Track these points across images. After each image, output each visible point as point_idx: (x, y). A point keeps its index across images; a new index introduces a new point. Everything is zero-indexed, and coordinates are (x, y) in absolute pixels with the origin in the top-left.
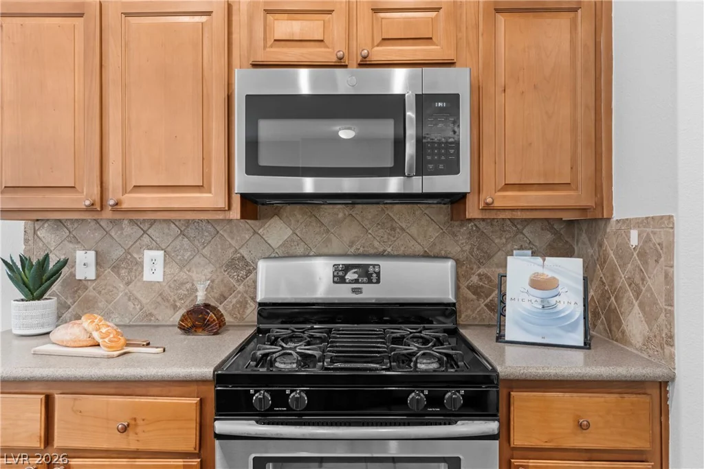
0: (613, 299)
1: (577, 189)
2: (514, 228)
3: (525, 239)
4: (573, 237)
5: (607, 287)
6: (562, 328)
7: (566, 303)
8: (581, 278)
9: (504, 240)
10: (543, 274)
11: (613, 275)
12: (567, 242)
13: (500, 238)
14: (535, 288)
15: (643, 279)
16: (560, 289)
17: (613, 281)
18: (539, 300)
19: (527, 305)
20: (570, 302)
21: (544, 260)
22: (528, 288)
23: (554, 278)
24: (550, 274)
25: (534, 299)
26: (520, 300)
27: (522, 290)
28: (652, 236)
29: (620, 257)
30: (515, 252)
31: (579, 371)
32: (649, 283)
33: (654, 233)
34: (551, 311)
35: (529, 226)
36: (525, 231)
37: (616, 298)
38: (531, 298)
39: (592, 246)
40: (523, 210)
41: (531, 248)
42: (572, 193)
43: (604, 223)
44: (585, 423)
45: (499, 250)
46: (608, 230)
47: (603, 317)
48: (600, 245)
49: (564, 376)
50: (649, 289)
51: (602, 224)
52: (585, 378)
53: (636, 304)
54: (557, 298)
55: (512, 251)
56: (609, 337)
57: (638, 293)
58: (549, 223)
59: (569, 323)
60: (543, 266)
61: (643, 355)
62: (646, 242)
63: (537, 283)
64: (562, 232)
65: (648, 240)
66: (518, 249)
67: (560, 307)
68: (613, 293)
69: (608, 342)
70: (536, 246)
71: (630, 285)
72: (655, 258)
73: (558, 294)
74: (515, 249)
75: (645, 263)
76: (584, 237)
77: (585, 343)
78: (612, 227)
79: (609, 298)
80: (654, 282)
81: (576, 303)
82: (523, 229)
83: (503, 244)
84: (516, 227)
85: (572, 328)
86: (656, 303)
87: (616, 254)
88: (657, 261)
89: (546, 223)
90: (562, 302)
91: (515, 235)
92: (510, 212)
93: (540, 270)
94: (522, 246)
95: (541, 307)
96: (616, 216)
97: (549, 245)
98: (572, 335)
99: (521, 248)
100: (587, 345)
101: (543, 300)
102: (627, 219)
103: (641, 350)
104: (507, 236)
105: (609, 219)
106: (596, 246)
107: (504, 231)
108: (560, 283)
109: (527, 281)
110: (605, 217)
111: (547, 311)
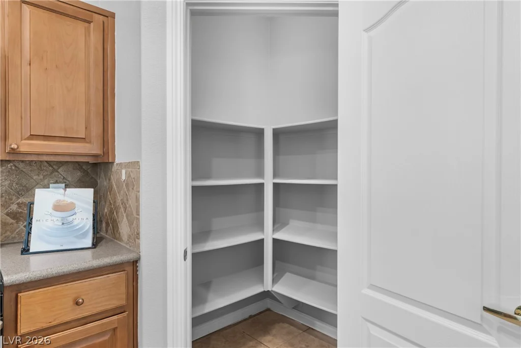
0: (115, 213)
1: (90, 142)
2: (50, 168)
3: (60, 176)
4: (97, 174)
5: (112, 206)
6: (77, 237)
7: (80, 219)
8: (92, 201)
9: (42, 177)
10: (64, 201)
11: (115, 198)
12: (92, 177)
13: (38, 175)
14: (56, 211)
15: (127, 200)
16: (76, 210)
17: (115, 202)
18: (59, 219)
19: (50, 224)
20: (84, 218)
21: (65, 190)
22: (51, 210)
23: (73, 203)
24: (69, 200)
25: (55, 219)
26: (44, 220)
27: (46, 213)
28: (131, 173)
29: (118, 187)
30: (51, 185)
31: (76, 266)
32: (130, 202)
33: (132, 171)
34: (69, 226)
35: (63, 167)
36: (59, 170)
37: (116, 212)
38: (53, 218)
39: (106, 179)
40: (47, 154)
41: (65, 182)
42: (87, 145)
43: (111, 164)
44: (80, 300)
45: (38, 184)
46: (113, 170)
47: (111, 225)
48: (110, 180)
49: (64, 272)
50: (130, 206)
51: (110, 165)
52: (80, 270)
53: (125, 215)
54: (74, 217)
55: (49, 185)
56: (113, 237)
57: (125, 208)
58: (79, 165)
59: (81, 232)
60: (64, 195)
61: (127, 246)
62: (128, 177)
63: (58, 207)
64: (88, 171)
65: (129, 176)
66: (54, 183)
67: (75, 223)
68: (115, 209)
69: (112, 240)
70: (68, 181)
71: (122, 204)
72: (132, 187)
73: (75, 214)
74: (51, 183)
75: (128, 190)
76: (102, 175)
77: (93, 244)
78: (115, 168)
79: (113, 213)
80: (132, 202)
81: (87, 219)
82: (58, 169)
83: (41, 179)
84: (52, 167)
85: (84, 235)
86: (133, 214)
87: (116, 185)
88: (133, 189)
89: (77, 165)
90: (77, 219)
91: (51, 173)
92: (36, 156)
93: (61, 197)
94: (57, 181)
95: (61, 224)
96: (117, 161)
97: (79, 180)
98: (84, 240)
99: (56, 182)
100: (95, 245)
101: (63, 218)
102: (121, 163)
103: (127, 244)
104: (44, 174)
105: (113, 163)
106: (108, 181)
107: (43, 170)
108: (76, 206)
109: (51, 206)
110: (110, 161)
111: (66, 226)
